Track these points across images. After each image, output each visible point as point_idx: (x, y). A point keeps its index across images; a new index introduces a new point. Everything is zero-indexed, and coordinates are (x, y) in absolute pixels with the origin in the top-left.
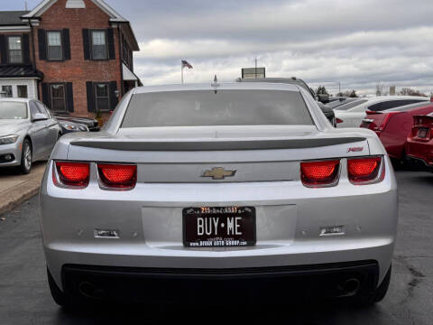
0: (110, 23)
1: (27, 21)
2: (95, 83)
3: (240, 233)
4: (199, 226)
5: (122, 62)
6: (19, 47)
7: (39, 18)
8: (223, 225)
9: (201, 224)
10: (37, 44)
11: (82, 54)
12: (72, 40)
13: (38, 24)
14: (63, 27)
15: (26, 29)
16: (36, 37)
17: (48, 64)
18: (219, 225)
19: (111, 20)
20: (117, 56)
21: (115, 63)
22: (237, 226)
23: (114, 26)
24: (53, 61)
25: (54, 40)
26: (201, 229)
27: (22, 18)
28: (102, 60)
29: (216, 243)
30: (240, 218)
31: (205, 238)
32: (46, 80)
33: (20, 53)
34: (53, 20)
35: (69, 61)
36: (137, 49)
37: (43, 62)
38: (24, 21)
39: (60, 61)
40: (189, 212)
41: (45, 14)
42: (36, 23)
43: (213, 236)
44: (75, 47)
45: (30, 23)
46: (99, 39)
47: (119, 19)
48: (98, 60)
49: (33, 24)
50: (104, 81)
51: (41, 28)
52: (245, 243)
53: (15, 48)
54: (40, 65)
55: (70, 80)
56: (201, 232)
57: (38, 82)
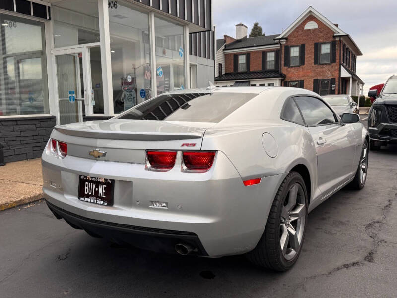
0: (335, 37)
1: (278, 41)
2: (320, 80)
3: (105, 197)
4: (86, 188)
5: (340, 64)
6: (273, 59)
7: (286, 39)
8: (97, 189)
9: (87, 186)
10: (283, 56)
11: (312, 61)
12: (306, 51)
13: (285, 43)
14: (301, 43)
15: (277, 46)
16: (283, 51)
17: (289, 69)
18: (95, 189)
19: (335, 35)
20: (338, 61)
21: (335, 66)
22: (104, 191)
23: (337, 39)
24: (292, 67)
25: (295, 52)
27: (275, 40)
28: (326, 64)
29: (92, 201)
30: (105, 186)
31: (88, 196)
32: (287, 80)
33: (274, 63)
34: (294, 39)
35: (303, 66)
36: (360, 54)
37: (286, 67)
38: (276, 41)
39: (297, 66)
40: (82, 177)
41: (290, 36)
42: (284, 42)
43: (91, 195)
44: (308, 56)
45: (279, 43)
46: (326, 49)
47: (342, 34)
48: (323, 64)
49: (282, 43)
50: (326, 78)
51: (287, 45)
52: (106, 204)
53: (271, 59)
54: (284, 70)
55: (302, 79)
56: (86, 192)
57: (282, 81)
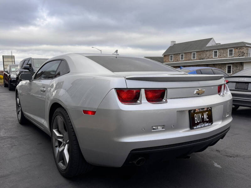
3: (208, 120)
4: (195, 118)
8: (203, 117)
9: (196, 117)
18: (202, 117)
22: (207, 116)
26: (196, 119)
29: (202, 126)
30: (207, 113)
31: (198, 124)
40: (192, 112)
43: (200, 122)
52: (210, 124)
56: (196, 121)
